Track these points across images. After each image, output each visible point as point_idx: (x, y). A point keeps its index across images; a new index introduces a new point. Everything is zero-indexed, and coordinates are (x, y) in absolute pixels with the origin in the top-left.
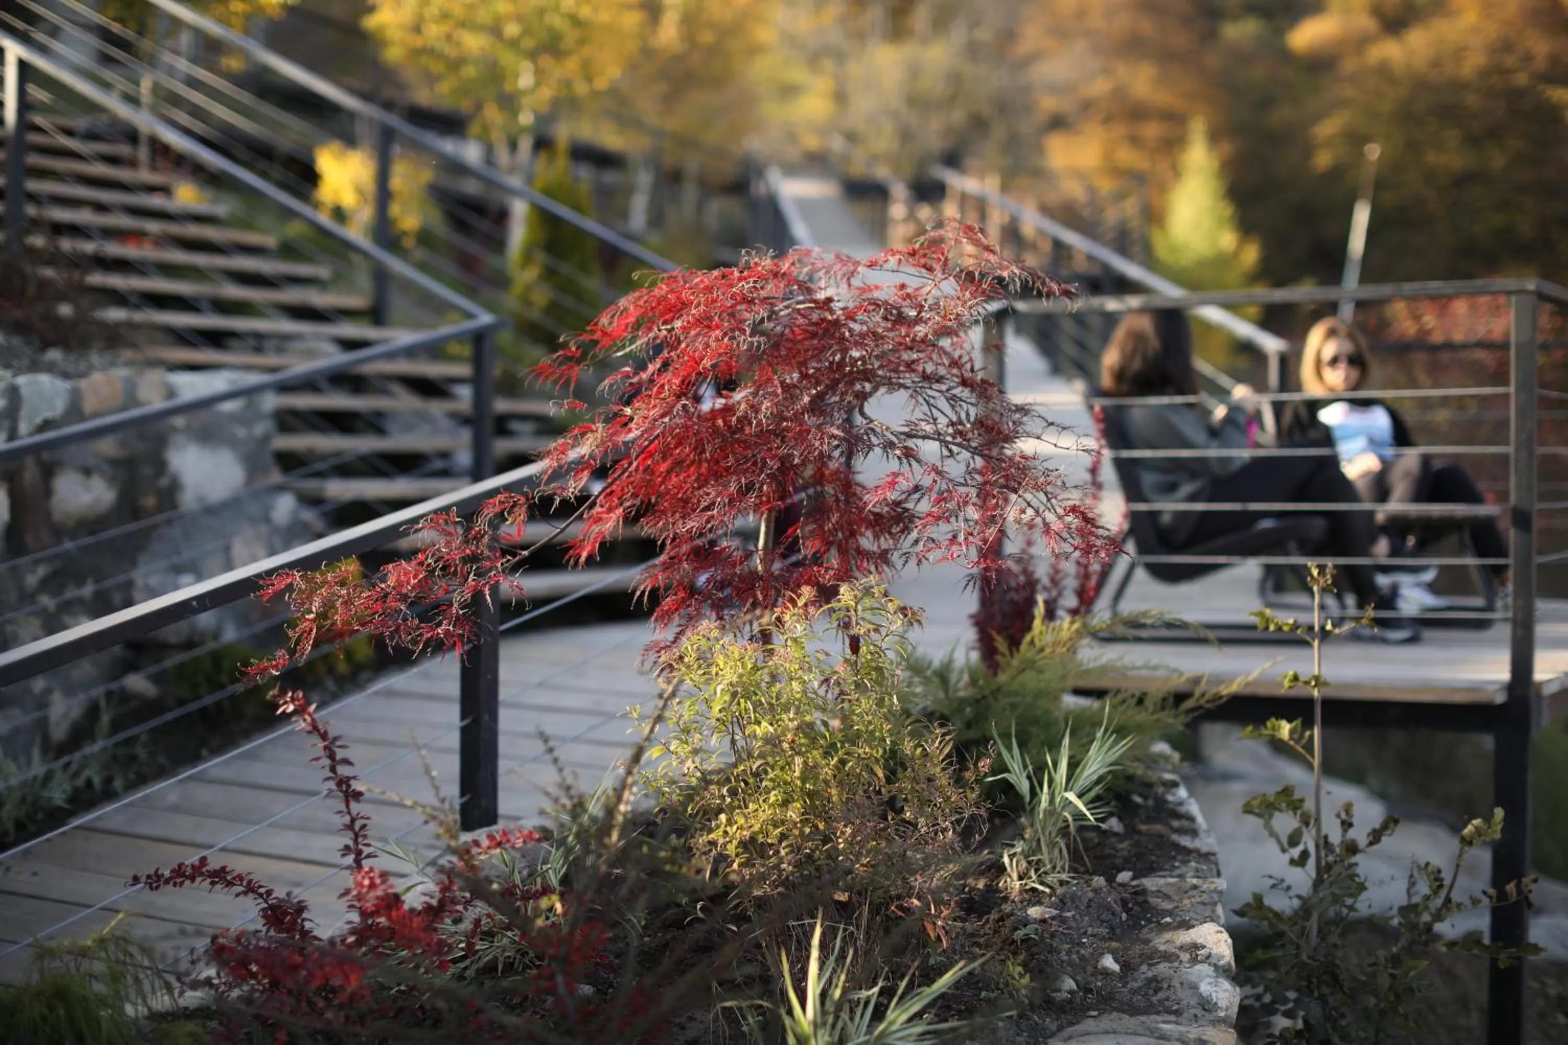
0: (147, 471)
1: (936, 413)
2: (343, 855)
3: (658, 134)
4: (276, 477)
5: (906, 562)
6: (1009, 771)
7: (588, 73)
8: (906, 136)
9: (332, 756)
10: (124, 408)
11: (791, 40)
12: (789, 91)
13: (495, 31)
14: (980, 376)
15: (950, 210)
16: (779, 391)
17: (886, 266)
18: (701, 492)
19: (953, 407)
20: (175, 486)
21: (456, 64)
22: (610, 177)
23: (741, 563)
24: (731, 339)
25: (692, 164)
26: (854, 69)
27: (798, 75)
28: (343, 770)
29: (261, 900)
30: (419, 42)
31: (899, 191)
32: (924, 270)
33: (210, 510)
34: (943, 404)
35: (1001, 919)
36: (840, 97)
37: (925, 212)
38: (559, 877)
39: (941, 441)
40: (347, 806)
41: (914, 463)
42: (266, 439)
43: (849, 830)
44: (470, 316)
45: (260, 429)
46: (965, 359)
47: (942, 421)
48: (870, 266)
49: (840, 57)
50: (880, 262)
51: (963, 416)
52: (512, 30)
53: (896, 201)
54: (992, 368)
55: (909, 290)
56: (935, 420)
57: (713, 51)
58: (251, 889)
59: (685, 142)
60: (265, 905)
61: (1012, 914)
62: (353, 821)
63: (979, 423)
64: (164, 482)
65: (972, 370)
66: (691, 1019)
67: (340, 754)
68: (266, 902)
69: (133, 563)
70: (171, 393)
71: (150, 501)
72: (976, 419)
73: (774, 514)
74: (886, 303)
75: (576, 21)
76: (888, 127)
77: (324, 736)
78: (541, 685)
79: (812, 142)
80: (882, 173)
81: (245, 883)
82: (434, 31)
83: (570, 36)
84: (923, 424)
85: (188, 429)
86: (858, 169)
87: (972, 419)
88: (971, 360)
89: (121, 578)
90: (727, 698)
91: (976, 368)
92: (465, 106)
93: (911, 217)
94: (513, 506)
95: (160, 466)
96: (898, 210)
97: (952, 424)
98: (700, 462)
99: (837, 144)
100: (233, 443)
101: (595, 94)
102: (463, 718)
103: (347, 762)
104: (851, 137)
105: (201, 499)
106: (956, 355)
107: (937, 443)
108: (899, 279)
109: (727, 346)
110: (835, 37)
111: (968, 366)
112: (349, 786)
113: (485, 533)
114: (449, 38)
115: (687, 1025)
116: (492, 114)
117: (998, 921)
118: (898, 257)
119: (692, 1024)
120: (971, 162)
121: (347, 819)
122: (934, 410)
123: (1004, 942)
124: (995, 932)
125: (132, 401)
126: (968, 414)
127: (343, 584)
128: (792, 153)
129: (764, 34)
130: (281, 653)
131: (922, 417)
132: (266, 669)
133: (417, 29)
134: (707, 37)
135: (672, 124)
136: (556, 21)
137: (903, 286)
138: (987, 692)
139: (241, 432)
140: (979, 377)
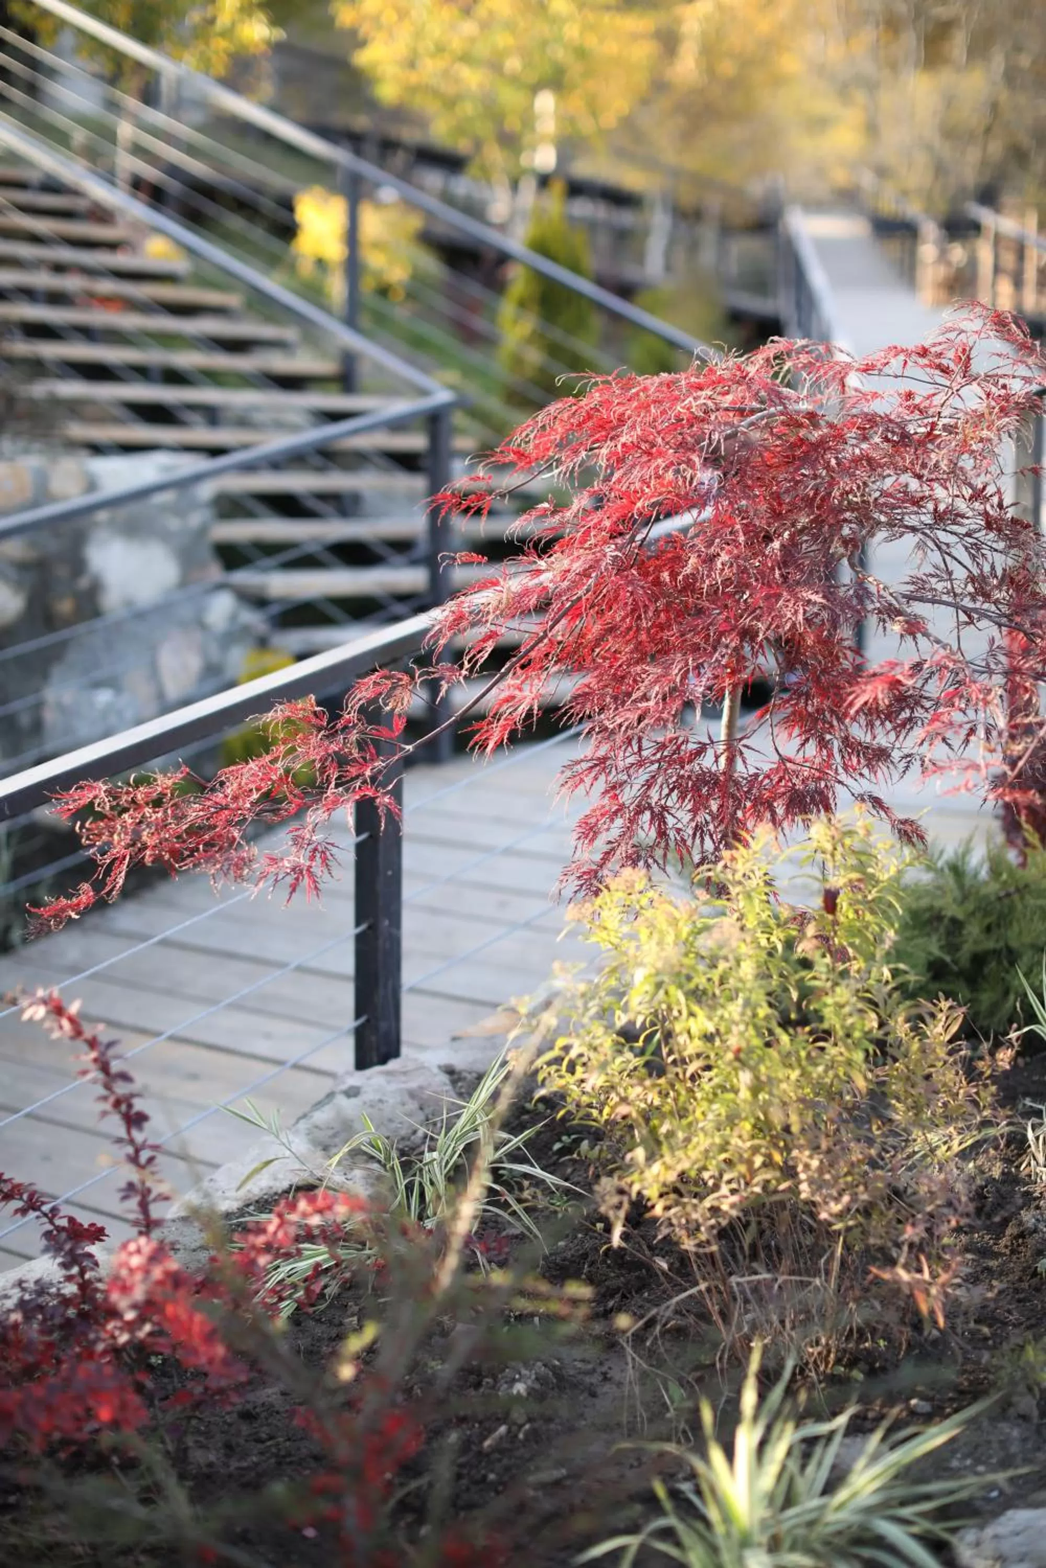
0: (62, 571)
1: (953, 565)
2: (125, 1198)
3: (676, 173)
4: (215, 572)
5: (907, 767)
6: (1038, 1022)
7: (594, 109)
8: (940, 169)
9: (104, 1068)
10: (35, 504)
11: (821, 70)
12: (819, 124)
13: (495, 66)
14: (1010, 513)
15: (985, 253)
16: (742, 539)
17: (886, 370)
18: (638, 668)
19: (973, 557)
20: (96, 589)
21: (451, 103)
22: (626, 218)
23: (690, 761)
24: (677, 472)
25: (714, 203)
26: (886, 99)
27: (825, 105)
28: (121, 1089)
29: (45, 1220)
30: (414, 78)
31: (930, 231)
32: (938, 372)
33: (140, 615)
34: (960, 552)
35: (1022, 1235)
36: (872, 129)
37: (958, 253)
38: (445, 1172)
39: (957, 607)
40: (129, 1132)
41: (919, 635)
42: (202, 531)
43: (815, 1163)
44: (424, 392)
45: (196, 519)
46: (990, 490)
47: (960, 574)
48: (865, 371)
49: (871, 87)
50: (879, 366)
51: (987, 569)
52: (513, 64)
53: (924, 243)
54: (1028, 502)
55: (917, 400)
56: (950, 573)
57: (733, 85)
58: (33, 1204)
59: (700, 181)
60: (50, 1227)
61: (1035, 1231)
62: (137, 1151)
63: (1008, 579)
64: (84, 583)
65: (1000, 506)
66: (606, 1378)
67: (116, 1066)
68: (51, 1222)
69: (45, 676)
70: (91, 485)
71: (65, 606)
72: (1004, 575)
73: (740, 691)
74: (888, 419)
75: (581, 53)
76: (921, 159)
77: (92, 1043)
78: (499, 820)
79: (840, 177)
80: (913, 210)
81: (25, 1197)
82: (430, 68)
83: (575, 69)
84: (933, 580)
85: (111, 523)
86: (889, 205)
87: (999, 573)
88: (999, 491)
89: (30, 700)
90: (649, 988)
91: (1005, 504)
92: (463, 146)
93: (943, 256)
94: (394, 688)
95: (78, 565)
96: (928, 251)
97: (972, 579)
98: (638, 629)
99: (867, 180)
100: (165, 536)
101: (601, 132)
102: (358, 923)
103: (125, 1077)
104: (882, 172)
105: (129, 603)
106: (979, 483)
107: (952, 610)
108: (905, 386)
109: (670, 483)
110: (868, 67)
111: (995, 500)
112: (130, 1106)
113: (355, 725)
114: (446, 73)
115: (600, 1391)
116: (495, 155)
117: (1016, 1237)
118: (902, 357)
119: (607, 1388)
120: (1008, 199)
121: (130, 1150)
122: (948, 558)
123: (1024, 1270)
124: (1013, 1252)
125: (42, 495)
126: (993, 568)
127: (157, 803)
128: (821, 190)
129: (790, 64)
130: (86, 886)
131: (931, 570)
132: (63, 910)
133: (411, 63)
134: (727, 68)
135: (692, 162)
136: (560, 54)
137: (909, 396)
138: (1012, 889)
139: (174, 523)
140: (1009, 515)
